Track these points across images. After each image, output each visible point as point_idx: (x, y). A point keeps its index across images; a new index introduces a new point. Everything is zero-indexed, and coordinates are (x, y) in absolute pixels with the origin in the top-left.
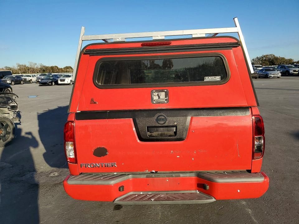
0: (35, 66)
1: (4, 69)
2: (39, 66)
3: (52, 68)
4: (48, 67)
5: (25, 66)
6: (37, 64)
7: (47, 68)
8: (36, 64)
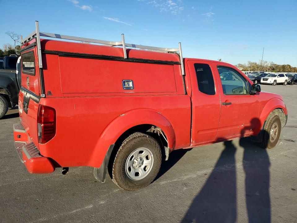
0: (265, 64)
1: (237, 66)
2: (270, 64)
3: (284, 67)
4: (279, 65)
5: (256, 64)
6: (268, 62)
7: (277, 67)
8: (266, 62)
